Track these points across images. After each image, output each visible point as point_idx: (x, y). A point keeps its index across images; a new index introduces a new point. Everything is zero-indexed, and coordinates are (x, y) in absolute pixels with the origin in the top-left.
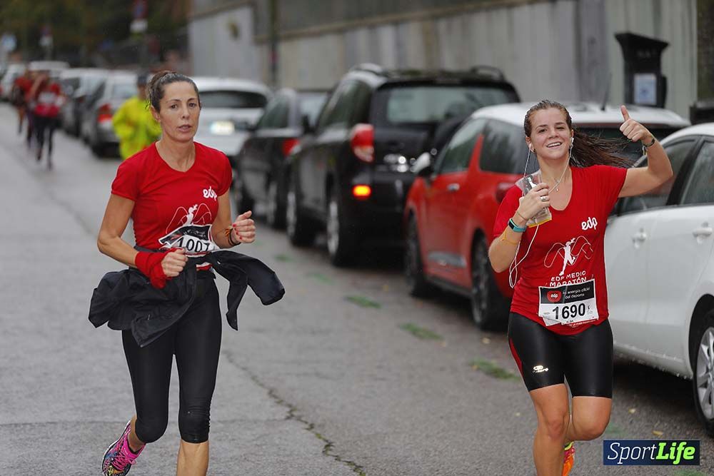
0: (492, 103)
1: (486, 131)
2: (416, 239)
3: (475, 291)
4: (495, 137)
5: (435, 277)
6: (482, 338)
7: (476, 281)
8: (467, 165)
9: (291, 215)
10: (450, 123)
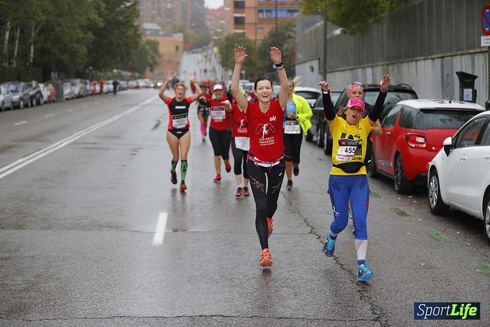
0: (407, 99)
1: (402, 110)
2: (374, 154)
3: (396, 177)
4: (406, 112)
5: (380, 170)
6: (397, 198)
7: (396, 173)
8: (394, 124)
9: (325, 142)
10: (389, 106)
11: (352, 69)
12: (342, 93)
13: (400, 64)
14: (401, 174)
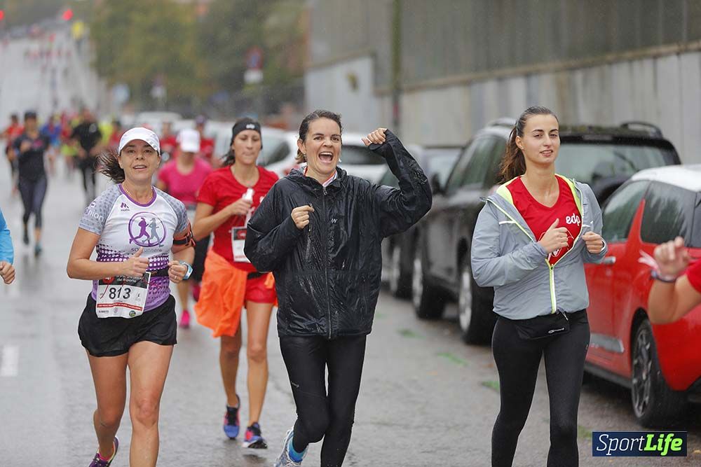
1: (648, 195)
3: (635, 381)
4: (658, 202)
7: (638, 369)
8: (626, 236)
9: (417, 285)
11: (467, 83)
12: (464, 148)
13: (606, 68)
14: (652, 373)
